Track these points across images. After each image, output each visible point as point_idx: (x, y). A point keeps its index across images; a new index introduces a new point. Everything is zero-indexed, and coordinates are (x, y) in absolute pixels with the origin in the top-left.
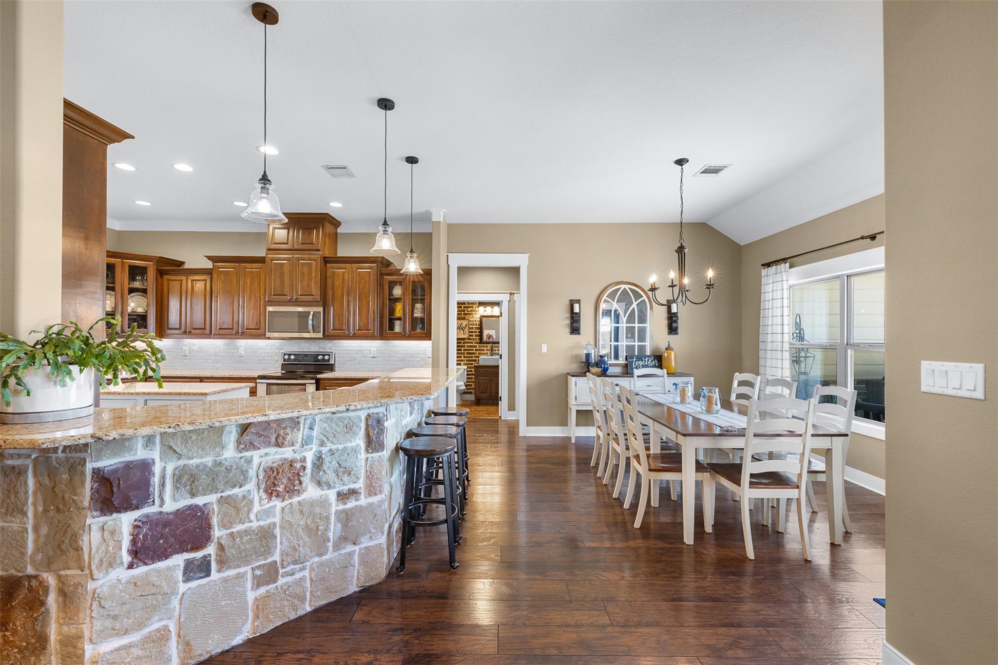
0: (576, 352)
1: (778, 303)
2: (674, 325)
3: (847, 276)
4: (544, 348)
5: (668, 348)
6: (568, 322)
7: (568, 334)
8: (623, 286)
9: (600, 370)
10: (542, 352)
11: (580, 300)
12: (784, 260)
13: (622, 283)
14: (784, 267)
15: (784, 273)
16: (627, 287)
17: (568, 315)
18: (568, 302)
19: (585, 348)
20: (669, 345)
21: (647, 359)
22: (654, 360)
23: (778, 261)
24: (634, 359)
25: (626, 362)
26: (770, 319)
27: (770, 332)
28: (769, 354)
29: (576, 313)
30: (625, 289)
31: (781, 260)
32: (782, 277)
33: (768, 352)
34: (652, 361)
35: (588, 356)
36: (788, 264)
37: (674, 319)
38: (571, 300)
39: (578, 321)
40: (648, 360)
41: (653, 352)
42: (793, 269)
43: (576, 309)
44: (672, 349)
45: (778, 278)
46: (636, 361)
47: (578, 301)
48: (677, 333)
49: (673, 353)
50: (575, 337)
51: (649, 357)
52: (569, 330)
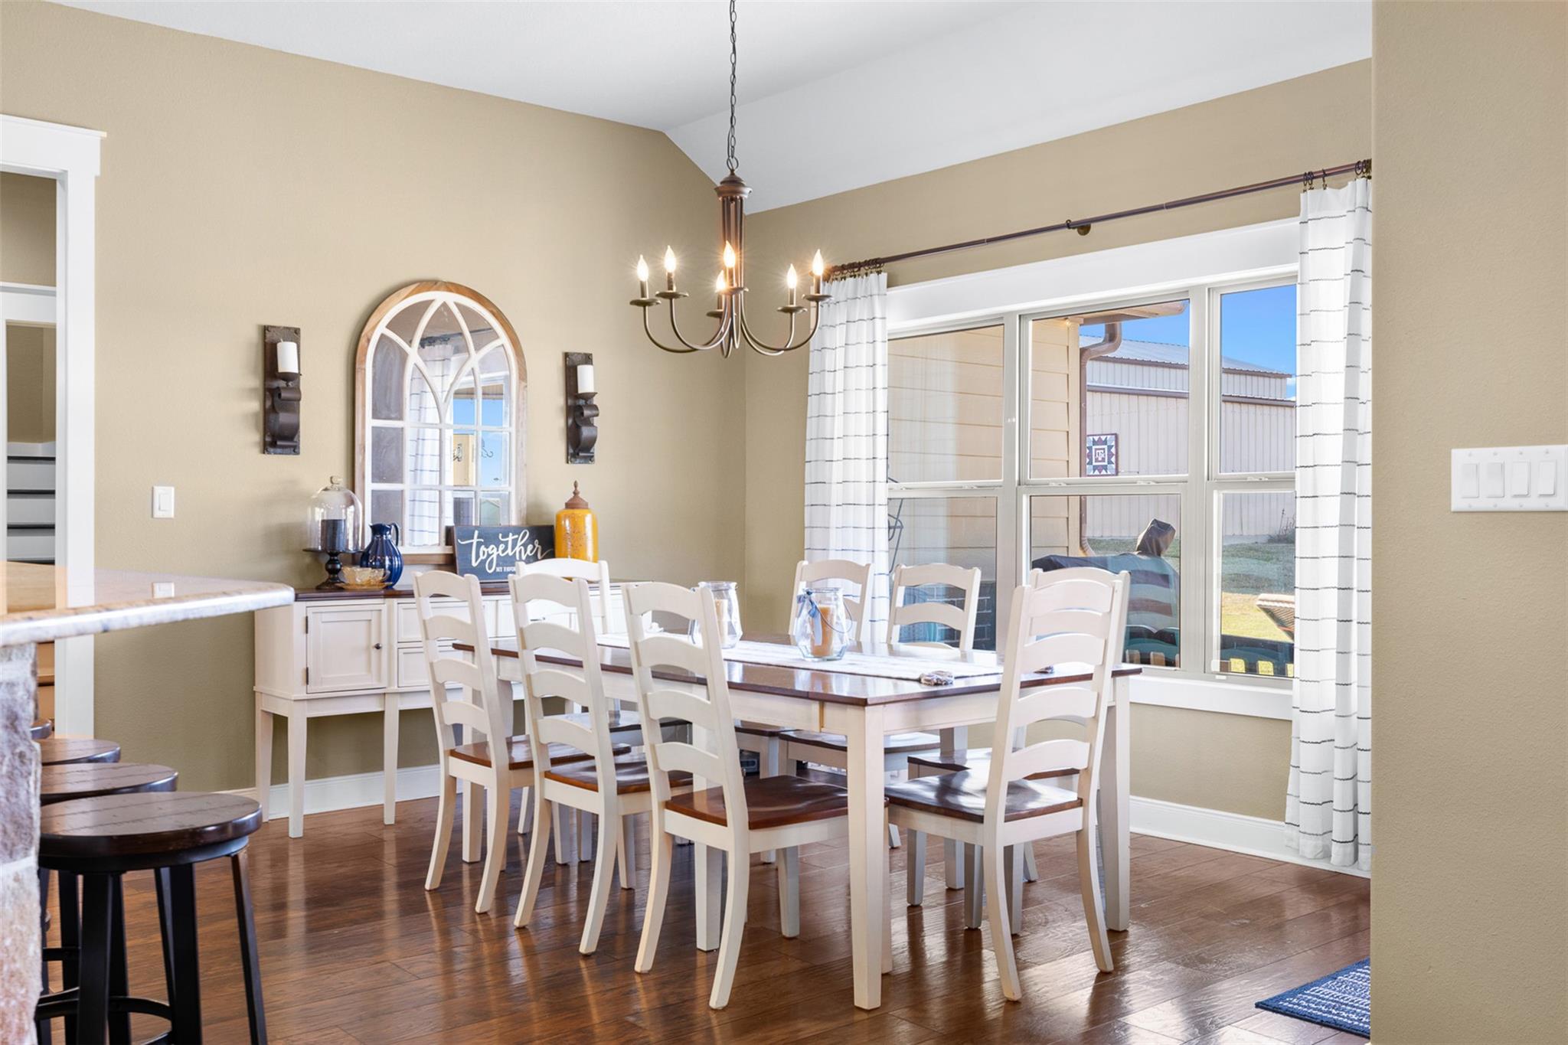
0: (283, 516)
1: (862, 378)
2: (586, 432)
3: (1020, 316)
4: (166, 501)
5: (573, 504)
6: (255, 406)
7: (255, 452)
8: (439, 297)
9: (379, 574)
10: (158, 514)
11: (297, 331)
12: (876, 264)
13: (433, 284)
14: (876, 280)
15: (876, 298)
16: (451, 299)
17: (255, 382)
18: (253, 336)
19: (318, 503)
20: (576, 493)
21: (511, 537)
22: (531, 541)
23: (859, 265)
24: (475, 541)
25: (448, 550)
26: (839, 421)
27: (837, 455)
28: (836, 516)
29: (288, 377)
30: (444, 305)
31: (867, 263)
32: (872, 308)
33: (834, 510)
34: (525, 545)
35: (331, 528)
36: (884, 276)
37: (587, 412)
38: (265, 329)
39: (292, 405)
40: (515, 542)
41: (528, 517)
42: (895, 291)
43: (288, 359)
44: (585, 506)
45: (860, 310)
46: (479, 545)
47: (294, 334)
48: (590, 459)
49: (588, 519)
50: (279, 463)
51: (517, 530)
52: (255, 437)
